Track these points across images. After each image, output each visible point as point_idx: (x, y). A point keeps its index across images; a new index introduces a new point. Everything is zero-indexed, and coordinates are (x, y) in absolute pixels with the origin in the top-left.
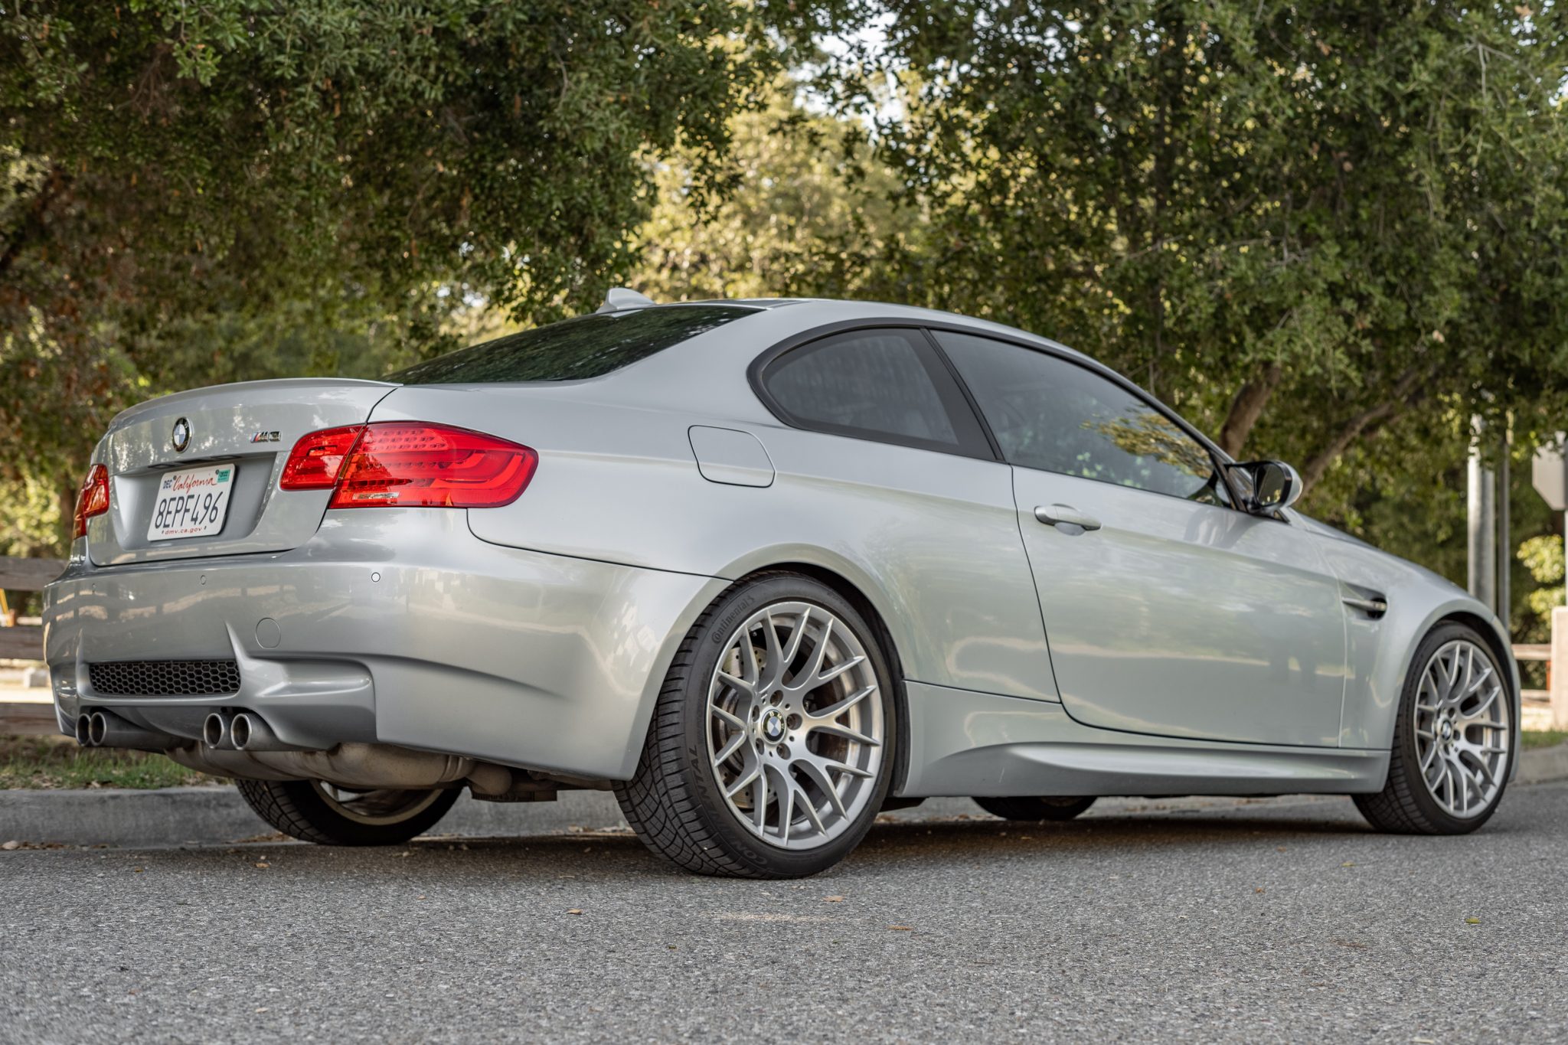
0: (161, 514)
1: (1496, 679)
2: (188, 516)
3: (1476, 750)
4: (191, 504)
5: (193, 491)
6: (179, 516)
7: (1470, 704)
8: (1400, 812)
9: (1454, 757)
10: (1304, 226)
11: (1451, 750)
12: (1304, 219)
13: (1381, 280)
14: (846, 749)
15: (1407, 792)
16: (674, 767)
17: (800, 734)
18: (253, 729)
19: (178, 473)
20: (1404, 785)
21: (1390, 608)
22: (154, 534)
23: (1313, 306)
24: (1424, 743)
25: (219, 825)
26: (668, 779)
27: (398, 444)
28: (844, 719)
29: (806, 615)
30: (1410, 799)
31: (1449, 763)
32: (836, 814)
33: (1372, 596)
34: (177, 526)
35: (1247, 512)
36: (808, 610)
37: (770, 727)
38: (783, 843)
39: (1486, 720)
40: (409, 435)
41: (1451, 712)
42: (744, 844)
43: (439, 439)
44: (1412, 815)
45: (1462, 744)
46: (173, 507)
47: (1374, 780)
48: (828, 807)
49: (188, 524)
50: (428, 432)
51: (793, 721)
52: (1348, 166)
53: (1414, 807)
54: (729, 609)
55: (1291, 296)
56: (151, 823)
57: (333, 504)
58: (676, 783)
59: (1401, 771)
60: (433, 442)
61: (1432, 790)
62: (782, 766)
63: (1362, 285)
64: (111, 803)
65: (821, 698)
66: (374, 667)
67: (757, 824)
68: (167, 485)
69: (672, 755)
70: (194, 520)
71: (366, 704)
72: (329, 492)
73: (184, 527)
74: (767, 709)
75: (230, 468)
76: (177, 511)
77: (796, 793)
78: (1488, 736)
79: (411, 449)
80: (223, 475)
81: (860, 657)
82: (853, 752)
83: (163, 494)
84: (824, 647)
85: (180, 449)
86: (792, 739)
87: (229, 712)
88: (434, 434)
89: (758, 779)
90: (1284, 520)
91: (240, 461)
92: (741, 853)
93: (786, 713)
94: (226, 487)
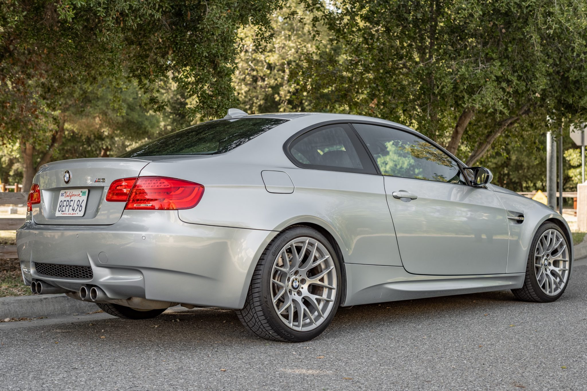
0: (60, 206)
1: (564, 243)
2: (71, 208)
3: (557, 269)
4: (72, 203)
5: (72, 198)
6: (67, 208)
7: (555, 252)
8: (528, 294)
9: (549, 273)
10: (487, 54)
11: (548, 270)
12: (487, 51)
13: (516, 74)
14: (323, 290)
15: (531, 288)
16: (258, 304)
17: (305, 286)
18: (99, 293)
19: (66, 191)
20: (530, 285)
21: (525, 219)
22: (58, 214)
23: (490, 86)
24: (538, 268)
25: (85, 307)
26: (256, 308)
27: (151, 185)
28: (322, 280)
29: (307, 242)
30: (532, 290)
31: (547, 275)
32: (319, 316)
33: (518, 215)
34: (67, 212)
35: (472, 186)
36: (308, 240)
37: (294, 284)
38: (299, 329)
39: (561, 258)
40: (155, 181)
41: (548, 255)
42: (285, 331)
43: (166, 183)
44: (533, 296)
45: (552, 267)
46: (65, 204)
47: (519, 284)
48: (316, 313)
49: (71, 212)
50: (162, 181)
51: (303, 281)
52: (504, 31)
53: (534, 293)
54: (278, 242)
55: (482, 81)
56: (59, 307)
57: (126, 208)
58: (259, 310)
59: (529, 280)
60: (164, 184)
61: (541, 286)
62: (299, 299)
63: (509, 76)
64: (44, 301)
65: (313, 272)
66: (143, 271)
67: (290, 323)
68: (62, 195)
69: (258, 299)
70: (73, 210)
71: (141, 285)
72: (125, 203)
73: (69, 212)
74: (293, 277)
75: (87, 191)
76: (67, 206)
77: (304, 309)
78: (561, 264)
79: (156, 187)
80: (84, 193)
81: (328, 256)
82: (325, 292)
83: (61, 198)
84: (315, 253)
85: (67, 182)
86: (302, 288)
87: (89, 286)
88: (164, 181)
89: (290, 305)
90: (485, 188)
91: (90, 189)
92: (284, 334)
93: (299, 278)
94: (85, 198)
